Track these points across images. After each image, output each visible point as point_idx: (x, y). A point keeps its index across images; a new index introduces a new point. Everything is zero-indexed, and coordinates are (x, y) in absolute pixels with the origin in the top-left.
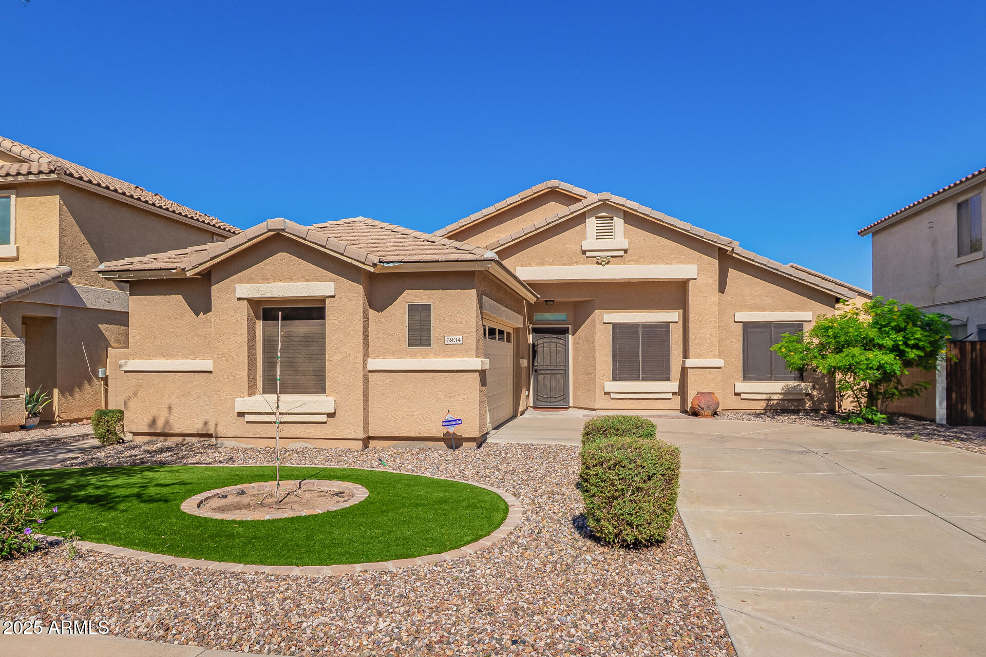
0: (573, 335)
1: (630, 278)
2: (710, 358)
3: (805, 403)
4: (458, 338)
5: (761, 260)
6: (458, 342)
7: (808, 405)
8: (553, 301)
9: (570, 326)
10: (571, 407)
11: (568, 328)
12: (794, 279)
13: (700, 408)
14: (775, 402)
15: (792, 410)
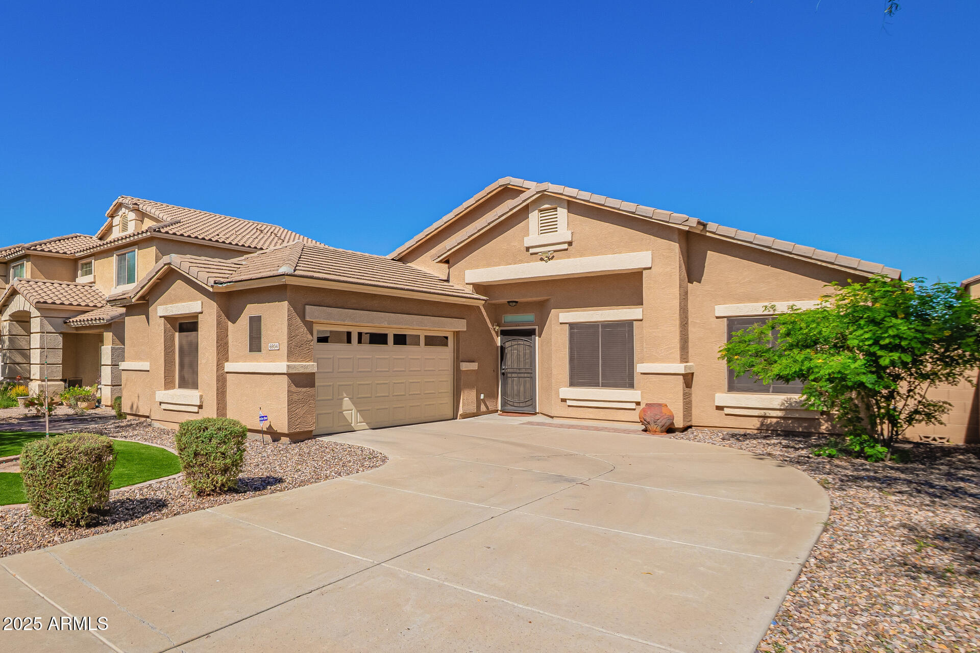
0: (540, 336)
1: (574, 272)
2: (669, 362)
3: (820, 425)
4: (276, 344)
5: (745, 236)
6: (276, 349)
7: (824, 427)
8: (517, 302)
9: (537, 327)
10: (538, 413)
11: (535, 330)
12: (796, 257)
13: (645, 422)
14: (774, 420)
15: (799, 432)
